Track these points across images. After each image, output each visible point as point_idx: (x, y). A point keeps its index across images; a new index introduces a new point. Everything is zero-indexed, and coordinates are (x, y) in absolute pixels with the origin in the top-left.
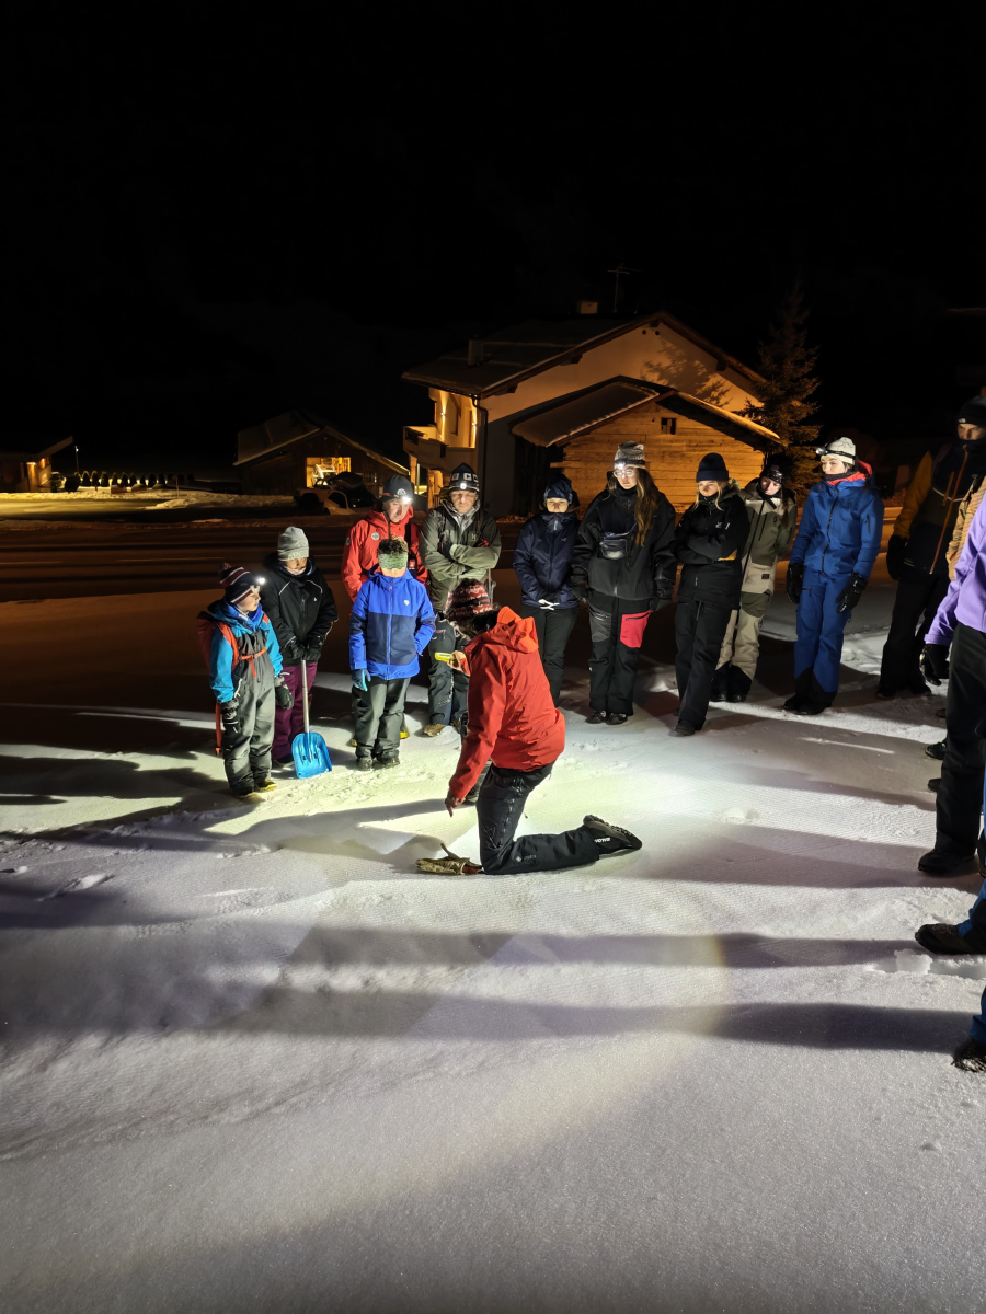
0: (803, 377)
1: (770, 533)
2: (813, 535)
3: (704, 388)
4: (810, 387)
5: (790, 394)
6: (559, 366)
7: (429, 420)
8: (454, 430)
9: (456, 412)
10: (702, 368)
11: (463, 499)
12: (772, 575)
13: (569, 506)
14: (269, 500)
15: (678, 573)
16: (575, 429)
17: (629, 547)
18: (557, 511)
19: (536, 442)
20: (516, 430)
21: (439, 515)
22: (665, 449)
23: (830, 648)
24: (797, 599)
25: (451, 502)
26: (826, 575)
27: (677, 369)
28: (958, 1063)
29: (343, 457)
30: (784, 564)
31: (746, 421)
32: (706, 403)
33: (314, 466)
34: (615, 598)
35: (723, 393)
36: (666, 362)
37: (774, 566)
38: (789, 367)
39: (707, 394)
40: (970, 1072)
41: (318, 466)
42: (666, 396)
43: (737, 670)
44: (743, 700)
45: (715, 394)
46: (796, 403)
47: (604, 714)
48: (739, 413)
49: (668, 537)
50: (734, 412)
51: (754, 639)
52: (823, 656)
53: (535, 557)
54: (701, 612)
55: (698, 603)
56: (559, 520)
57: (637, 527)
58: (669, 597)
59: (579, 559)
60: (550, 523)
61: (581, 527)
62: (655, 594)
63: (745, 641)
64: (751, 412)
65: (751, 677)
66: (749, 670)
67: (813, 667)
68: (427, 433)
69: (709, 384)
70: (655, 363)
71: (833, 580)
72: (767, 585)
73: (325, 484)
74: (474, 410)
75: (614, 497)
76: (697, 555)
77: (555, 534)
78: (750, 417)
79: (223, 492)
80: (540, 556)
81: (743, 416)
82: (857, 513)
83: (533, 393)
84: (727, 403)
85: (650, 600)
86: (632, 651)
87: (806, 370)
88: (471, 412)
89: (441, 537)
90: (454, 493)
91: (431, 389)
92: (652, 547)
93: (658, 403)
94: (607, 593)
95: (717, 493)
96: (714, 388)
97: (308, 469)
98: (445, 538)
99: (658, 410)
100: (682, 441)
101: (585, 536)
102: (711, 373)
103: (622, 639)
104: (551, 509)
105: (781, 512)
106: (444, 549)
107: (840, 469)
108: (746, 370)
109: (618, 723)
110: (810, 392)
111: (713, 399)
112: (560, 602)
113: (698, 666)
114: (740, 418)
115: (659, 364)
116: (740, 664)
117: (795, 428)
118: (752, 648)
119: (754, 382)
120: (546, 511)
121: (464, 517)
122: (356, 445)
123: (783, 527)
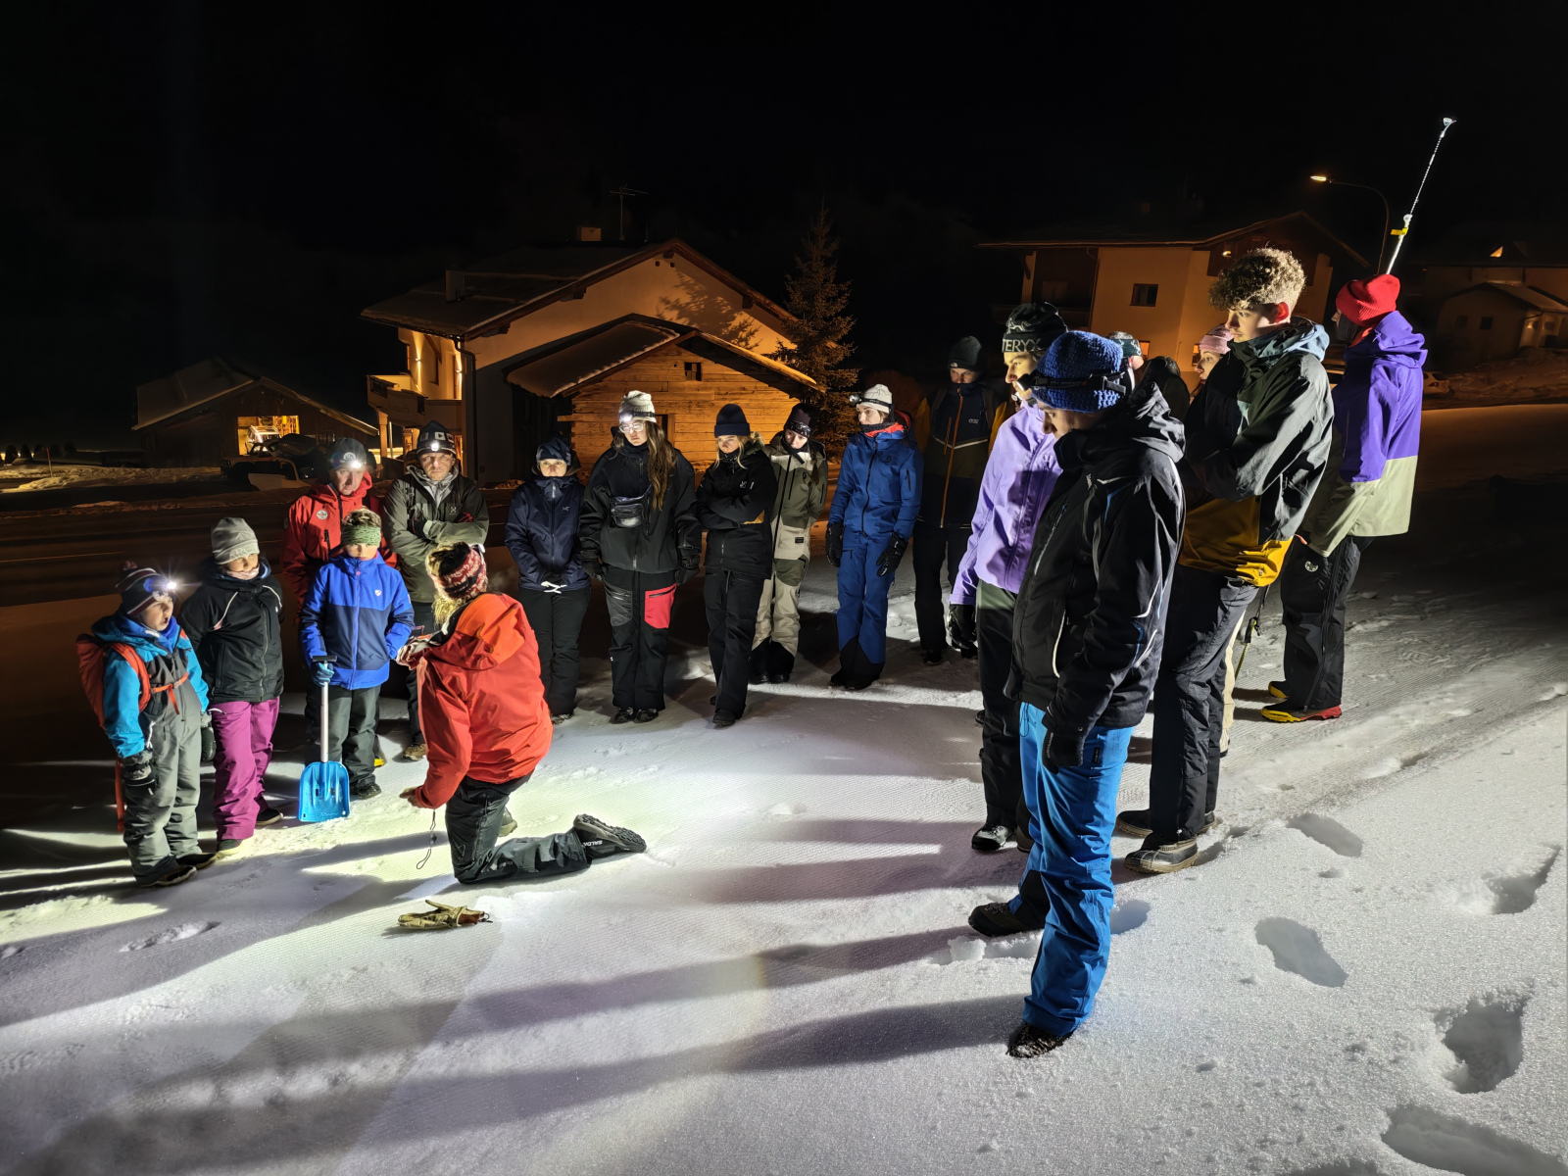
0: (836, 316)
1: (799, 492)
2: (851, 491)
3: (730, 328)
4: (845, 326)
5: (825, 334)
6: (558, 303)
7: (402, 367)
8: (433, 378)
9: (435, 358)
10: (726, 305)
11: (436, 463)
12: (807, 539)
13: (568, 468)
14: (186, 473)
15: (704, 542)
16: (583, 376)
17: (644, 512)
18: (553, 475)
19: (538, 391)
20: (512, 378)
21: (408, 485)
22: (691, 398)
23: (875, 615)
24: (838, 563)
25: (421, 468)
26: (866, 536)
27: (698, 306)
28: (1013, 1052)
29: (287, 415)
30: (823, 525)
31: (779, 365)
32: (734, 344)
33: (247, 428)
34: (635, 572)
35: (752, 334)
36: (685, 298)
37: (808, 529)
38: (820, 304)
39: (734, 334)
40: (1024, 1059)
41: (254, 428)
42: (688, 337)
43: (779, 645)
44: (786, 680)
45: (743, 335)
46: (832, 345)
47: (630, 711)
48: (771, 356)
49: (688, 500)
50: (765, 355)
51: (793, 611)
52: (869, 624)
53: (533, 531)
54: (731, 584)
55: (726, 573)
56: (557, 485)
57: (653, 487)
58: (696, 567)
59: (588, 530)
60: (547, 490)
61: (587, 492)
62: (680, 564)
63: (783, 613)
64: (783, 354)
65: (794, 654)
66: (791, 645)
67: (857, 636)
68: (400, 382)
69: (735, 323)
70: (673, 299)
71: (875, 541)
72: (802, 550)
73: (265, 449)
74: (458, 355)
75: (622, 455)
76: (722, 520)
77: (554, 503)
78: (783, 360)
79: (119, 465)
80: (539, 530)
81: (776, 359)
82: (896, 468)
83: (529, 335)
84: (756, 345)
85: (675, 571)
86: (659, 633)
87: (839, 307)
88: (454, 357)
89: (411, 513)
90: (424, 456)
91: (400, 329)
92: (672, 511)
93: (679, 345)
94: (624, 567)
95: (738, 449)
96: (742, 327)
97: (241, 432)
98: (416, 513)
99: (679, 354)
100: (710, 389)
101: (593, 503)
102: (738, 311)
103: (647, 620)
104: (546, 473)
105: (810, 468)
106: (415, 526)
107: (876, 420)
108: (776, 307)
109: (647, 720)
110: (845, 332)
111: (741, 340)
112: (569, 583)
113: (732, 645)
114: (772, 362)
115: (677, 301)
116: (780, 640)
117: (832, 372)
118: (792, 622)
119: (785, 321)
120: (541, 476)
121: (440, 486)
122: (306, 400)
123: (813, 485)
